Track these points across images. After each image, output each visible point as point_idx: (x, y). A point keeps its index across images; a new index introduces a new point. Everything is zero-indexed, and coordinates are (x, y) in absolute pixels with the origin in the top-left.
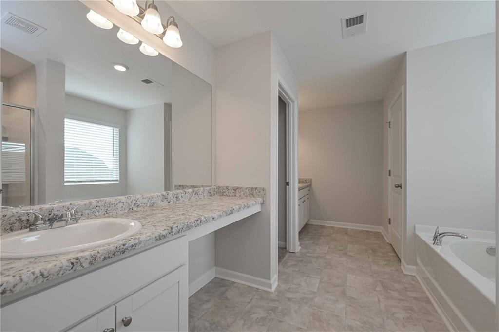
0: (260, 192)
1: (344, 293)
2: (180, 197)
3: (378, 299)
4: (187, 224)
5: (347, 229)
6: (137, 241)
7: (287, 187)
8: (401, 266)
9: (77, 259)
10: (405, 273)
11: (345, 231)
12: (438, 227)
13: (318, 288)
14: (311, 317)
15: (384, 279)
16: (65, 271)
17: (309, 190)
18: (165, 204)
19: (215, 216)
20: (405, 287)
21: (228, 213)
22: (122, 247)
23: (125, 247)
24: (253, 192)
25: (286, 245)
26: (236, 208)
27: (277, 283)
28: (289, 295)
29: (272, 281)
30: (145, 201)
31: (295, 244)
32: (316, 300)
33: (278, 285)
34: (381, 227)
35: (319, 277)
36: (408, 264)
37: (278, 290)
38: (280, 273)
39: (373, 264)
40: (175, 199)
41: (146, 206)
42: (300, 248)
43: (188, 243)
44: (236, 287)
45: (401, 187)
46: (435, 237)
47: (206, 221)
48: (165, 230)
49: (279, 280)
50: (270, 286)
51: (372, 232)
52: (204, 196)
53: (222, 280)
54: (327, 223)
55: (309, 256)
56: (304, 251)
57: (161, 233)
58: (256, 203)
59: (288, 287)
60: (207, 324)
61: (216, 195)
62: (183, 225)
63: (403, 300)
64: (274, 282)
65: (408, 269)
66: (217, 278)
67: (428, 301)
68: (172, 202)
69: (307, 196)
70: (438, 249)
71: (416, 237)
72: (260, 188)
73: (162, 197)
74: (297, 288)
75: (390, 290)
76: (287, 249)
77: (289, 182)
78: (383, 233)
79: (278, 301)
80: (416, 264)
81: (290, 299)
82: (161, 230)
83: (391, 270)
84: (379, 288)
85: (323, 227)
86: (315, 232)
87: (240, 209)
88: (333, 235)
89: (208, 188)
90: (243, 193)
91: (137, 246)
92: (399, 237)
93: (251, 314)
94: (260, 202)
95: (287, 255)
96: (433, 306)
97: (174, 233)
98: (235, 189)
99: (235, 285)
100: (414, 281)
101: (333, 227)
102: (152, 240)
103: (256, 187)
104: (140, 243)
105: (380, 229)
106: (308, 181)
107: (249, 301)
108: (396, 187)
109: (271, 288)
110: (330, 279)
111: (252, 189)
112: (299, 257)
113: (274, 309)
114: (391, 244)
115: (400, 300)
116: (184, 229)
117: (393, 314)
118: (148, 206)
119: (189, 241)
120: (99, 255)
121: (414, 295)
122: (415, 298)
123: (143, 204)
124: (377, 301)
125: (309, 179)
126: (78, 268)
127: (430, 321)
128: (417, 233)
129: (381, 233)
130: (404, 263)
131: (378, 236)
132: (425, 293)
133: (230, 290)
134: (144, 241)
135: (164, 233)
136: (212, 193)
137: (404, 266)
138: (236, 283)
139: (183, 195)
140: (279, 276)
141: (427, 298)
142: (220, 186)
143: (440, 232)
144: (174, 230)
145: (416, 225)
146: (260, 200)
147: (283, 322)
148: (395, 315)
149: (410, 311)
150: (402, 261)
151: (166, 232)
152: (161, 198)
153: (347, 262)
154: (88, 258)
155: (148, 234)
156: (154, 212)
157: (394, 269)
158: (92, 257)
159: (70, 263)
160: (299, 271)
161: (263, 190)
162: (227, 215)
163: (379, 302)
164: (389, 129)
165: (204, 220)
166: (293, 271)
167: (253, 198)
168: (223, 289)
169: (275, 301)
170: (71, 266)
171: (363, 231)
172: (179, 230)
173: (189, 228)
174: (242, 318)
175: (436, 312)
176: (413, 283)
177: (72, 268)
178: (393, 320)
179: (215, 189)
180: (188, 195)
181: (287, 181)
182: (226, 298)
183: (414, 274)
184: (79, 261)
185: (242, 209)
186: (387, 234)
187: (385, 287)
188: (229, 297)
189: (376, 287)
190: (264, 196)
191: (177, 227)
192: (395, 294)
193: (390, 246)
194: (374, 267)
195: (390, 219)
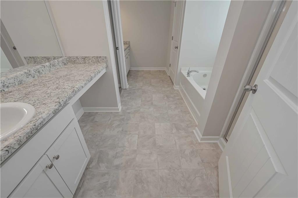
0: (103, 59)
1: (152, 104)
2: (41, 71)
4: (68, 97)
5: (150, 71)
6: (42, 120)
7: (117, 51)
8: (173, 86)
9: (8, 147)
10: (175, 89)
11: (149, 72)
12: (189, 68)
13: (141, 104)
14: (140, 118)
16: (5, 156)
17: (129, 50)
18: (31, 79)
19: (83, 85)
21: (89, 80)
22: (34, 127)
23: (36, 126)
24: (98, 60)
25: (121, 86)
26: (93, 75)
27: (121, 107)
28: (128, 111)
29: (119, 107)
30: (12, 81)
31: (126, 85)
32: (141, 110)
33: (122, 108)
35: (141, 99)
36: (176, 85)
37: (122, 110)
38: (122, 102)
40: (38, 74)
41: (15, 85)
42: (128, 85)
43: (71, 107)
44: (99, 114)
45: (177, 48)
46: (188, 73)
47: (79, 90)
48: (56, 105)
49: (121, 105)
50: (118, 110)
51: (161, 71)
52: (60, 66)
53: (89, 113)
54: (140, 69)
55: (134, 89)
56: (131, 87)
57: (55, 109)
58: (103, 68)
59: (127, 107)
60: (90, 136)
61: (69, 63)
62: (66, 98)
63: (174, 101)
64: (120, 107)
65: (176, 87)
66: (86, 113)
67: (182, 99)
68: (36, 76)
69: (128, 54)
70: (188, 78)
71: (181, 73)
72: (103, 57)
73: (26, 74)
74: (132, 107)
76: (122, 88)
77: (118, 47)
78: (166, 71)
79: (124, 115)
80: (179, 85)
81: (129, 113)
82: (53, 107)
83: (170, 89)
85: (138, 71)
86: (134, 75)
87: (95, 75)
88: (144, 75)
89: (61, 59)
90: (91, 60)
91: (44, 122)
92: (174, 73)
93: (112, 125)
94: (105, 67)
95: (123, 91)
96: (184, 101)
97: (62, 105)
98: (84, 58)
99: (98, 114)
101: (143, 71)
102: (51, 115)
103: (100, 56)
104: (45, 120)
105: (165, 69)
106: (127, 43)
107: (109, 119)
108: (175, 48)
109: (119, 110)
110: (146, 99)
111: (97, 57)
112: (129, 91)
113: (123, 119)
114: (170, 76)
116: (68, 100)
118: (17, 84)
119: (72, 105)
120: (21, 138)
122: (178, 99)
123: (12, 84)
125: (128, 41)
126: (12, 151)
127: (182, 106)
128: (182, 71)
130: (175, 85)
131: (164, 72)
133: (96, 117)
134: (47, 117)
135: (56, 107)
136: (65, 62)
137: (175, 86)
138: (98, 112)
139: (43, 69)
140: (121, 103)
141: (182, 98)
142: (70, 56)
143: (190, 71)
144: (61, 103)
145: (182, 68)
146: (105, 65)
147: (128, 123)
148: (171, 108)
149: (176, 105)
150: (174, 84)
151: (57, 106)
152: (25, 76)
153: (152, 89)
154: (15, 143)
155: (46, 112)
156: (29, 90)
158: (18, 141)
159: (5, 151)
160: (130, 98)
161: (106, 58)
162: (89, 81)
163: (166, 104)
164: (175, 7)
165: (77, 90)
166: (128, 99)
167: (99, 64)
168: (92, 117)
169: (122, 115)
170: (7, 152)
171: (158, 71)
172: (65, 102)
173: (70, 98)
174: (108, 128)
175: (184, 102)
176: (178, 93)
177: (8, 153)
178: (171, 110)
179: (66, 59)
180: (47, 68)
181: (117, 46)
182: (96, 121)
183: (178, 89)
184: (11, 147)
185: (96, 75)
186: (168, 71)
187: (168, 97)
188: (97, 120)
189: (164, 98)
190: (106, 62)
191: (63, 101)
192: (171, 99)
193: (169, 78)
194: (163, 89)
195: (170, 64)
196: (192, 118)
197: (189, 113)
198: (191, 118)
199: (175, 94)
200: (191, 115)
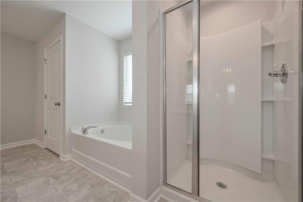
3: (55, 189)
8: (60, 158)
10: (64, 161)
12: (83, 126)
15: (52, 173)
20: (68, 169)
34: (35, 139)
39: (39, 167)
45: (59, 105)
63: (71, 178)
65: (66, 157)
67: (84, 169)
70: (87, 136)
75: (60, 177)
80: (71, 152)
83: (55, 164)
84: (52, 181)
96: (87, 170)
100: (72, 163)
105: (34, 141)
108: (56, 105)
114: (47, 148)
115: (69, 179)
117: (70, 191)
121: (75, 171)
122: (77, 172)
124: (55, 190)
127: (90, 179)
128: (72, 132)
129: (34, 144)
131: (33, 146)
132: (80, 166)
145: (71, 128)
148: (71, 191)
149: (78, 181)
153: (10, 179)
157: (56, 162)
163: (56, 190)
164: (45, 65)
175: (90, 172)
176: (72, 164)
178: (72, 195)
183: (69, 159)
186: (41, 143)
187: (56, 177)
189: (49, 182)
192: (65, 177)
193: (47, 150)
194: (41, 169)
195: (45, 130)
196: (114, 186)
197: (106, 182)
198: (112, 187)
199: (68, 168)
200: (109, 183)
